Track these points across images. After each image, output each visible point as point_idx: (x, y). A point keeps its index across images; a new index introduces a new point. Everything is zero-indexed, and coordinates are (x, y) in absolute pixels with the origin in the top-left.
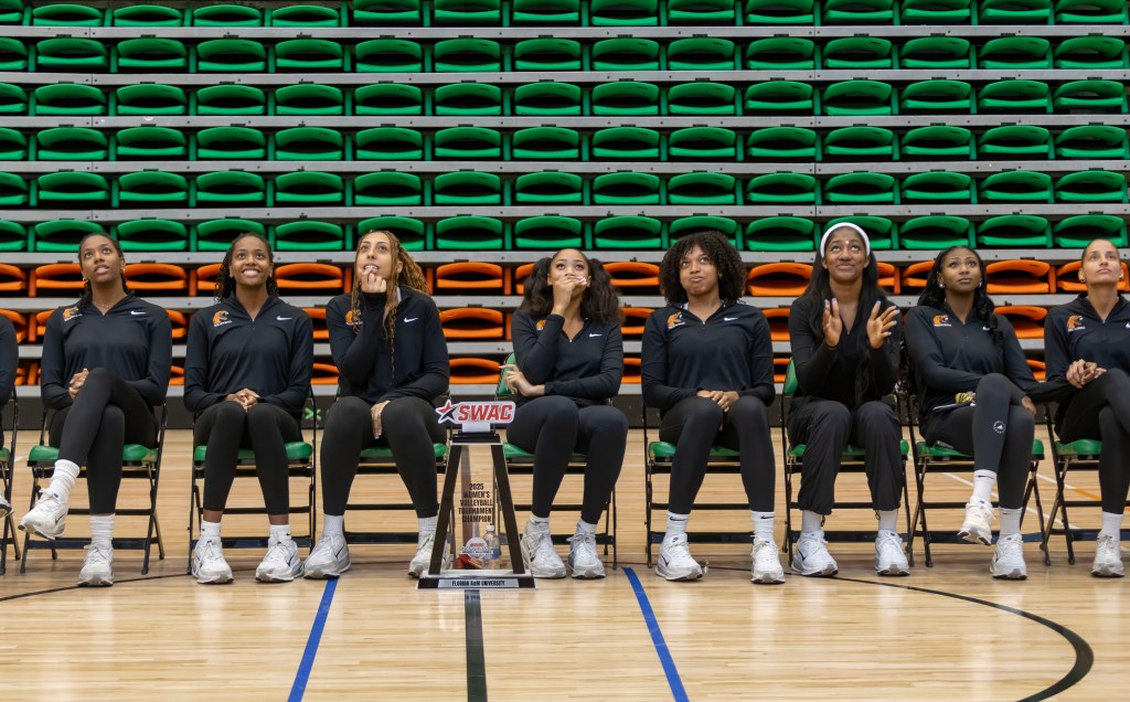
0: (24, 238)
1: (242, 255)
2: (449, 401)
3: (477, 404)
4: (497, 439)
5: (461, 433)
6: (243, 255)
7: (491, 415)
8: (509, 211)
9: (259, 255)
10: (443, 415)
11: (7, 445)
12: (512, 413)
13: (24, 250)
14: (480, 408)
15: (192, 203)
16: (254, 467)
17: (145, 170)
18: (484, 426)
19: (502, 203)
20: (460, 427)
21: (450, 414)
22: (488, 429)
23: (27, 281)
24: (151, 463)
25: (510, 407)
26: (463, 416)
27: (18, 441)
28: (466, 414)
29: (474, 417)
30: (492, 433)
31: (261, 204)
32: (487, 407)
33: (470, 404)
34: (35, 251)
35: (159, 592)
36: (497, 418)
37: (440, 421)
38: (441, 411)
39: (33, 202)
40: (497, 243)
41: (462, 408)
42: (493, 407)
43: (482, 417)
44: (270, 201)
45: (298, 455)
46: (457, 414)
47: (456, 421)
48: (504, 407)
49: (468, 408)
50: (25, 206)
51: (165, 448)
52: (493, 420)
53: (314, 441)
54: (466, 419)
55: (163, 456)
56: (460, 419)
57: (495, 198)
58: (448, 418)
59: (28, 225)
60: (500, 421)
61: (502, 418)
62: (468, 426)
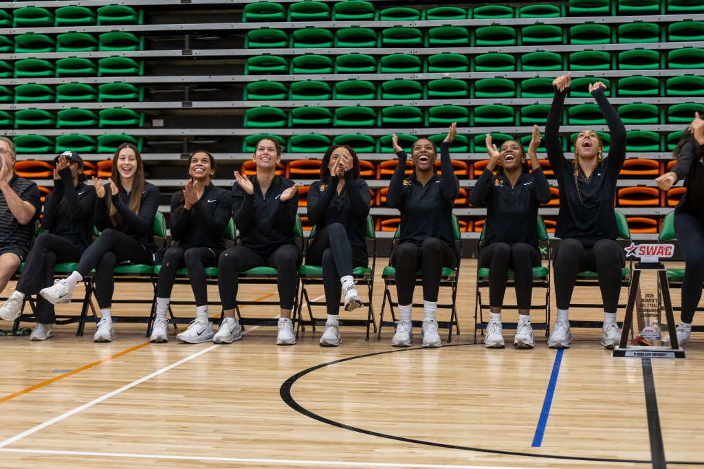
0: (374, 145)
2: (633, 244)
3: (650, 246)
4: (663, 267)
5: (640, 263)
7: (659, 252)
8: (664, 127)
9: (514, 148)
10: (629, 252)
11: (370, 266)
12: (672, 251)
13: (374, 152)
14: (652, 248)
15: (472, 124)
16: (513, 281)
17: (444, 105)
18: (654, 259)
19: (659, 123)
20: (639, 259)
21: (633, 251)
22: (657, 261)
23: (375, 170)
24: (453, 277)
25: (671, 248)
26: (642, 253)
27: (376, 263)
28: (644, 252)
29: (648, 254)
30: (659, 263)
31: (512, 124)
32: (656, 248)
33: (646, 245)
34: (381, 152)
35: (456, 354)
36: (662, 254)
37: (627, 256)
38: (629, 249)
39: (379, 124)
40: (656, 147)
41: (641, 247)
42: (660, 247)
43: (653, 254)
44: (518, 122)
45: (540, 274)
46: (637, 251)
47: (637, 256)
48: (667, 248)
49: (644, 247)
50: (375, 126)
51: (461, 269)
52: (660, 255)
53: (549, 266)
54: (643, 254)
55: (460, 274)
56: (640, 254)
57: (655, 120)
58: (632, 254)
59: (376, 138)
60: (664, 256)
61: (666, 254)
62: (644, 259)
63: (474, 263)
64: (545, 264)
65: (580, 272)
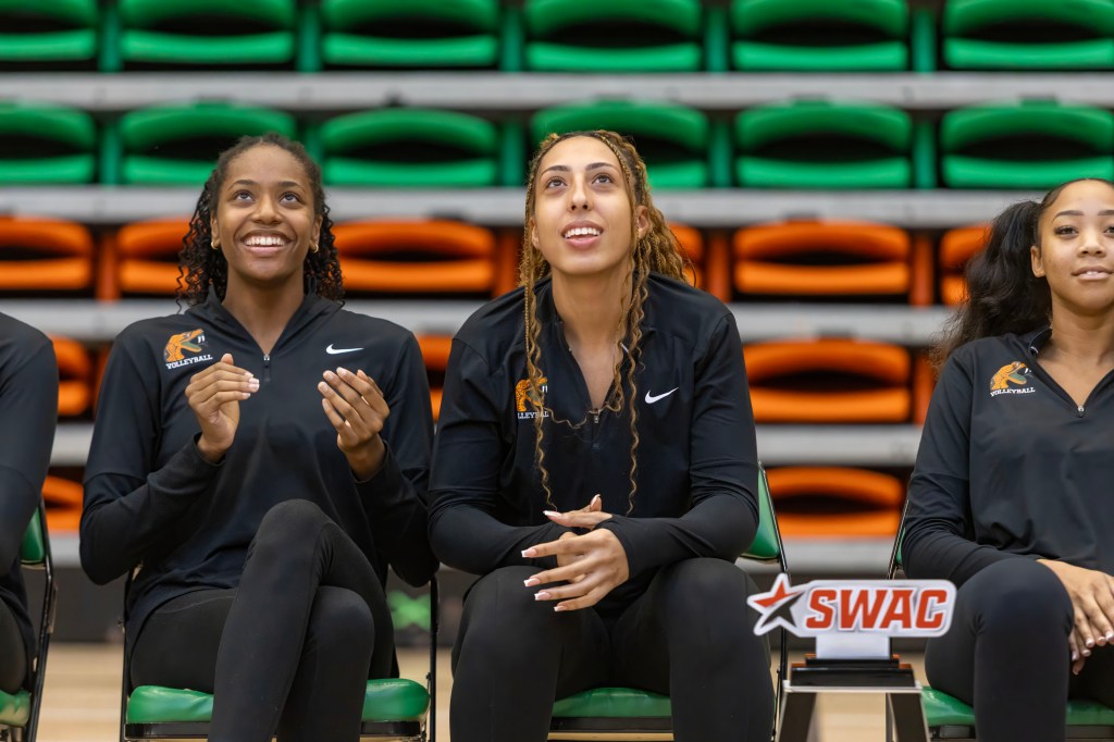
1: (245, 193)
2: (782, 578)
3: (856, 587)
4: (907, 677)
5: (812, 662)
6: (248, 193)
7: (891, 616)
8: (929, 89)
9: (288, 195)
10: (766, 612)
12: (947, 609)
14: (863, 596)
15: (110, 59)
18: (872, 643)
19: (909, 67)
20: (810, 644)
21: (785, 612)
22: (883, 651)
24: (13, 727)
25: (942, 596)
26: (819, 616)
28: (828, 612)
29: (847, 621)
30: (892, 662)
31: (287, 66)
32: (881, 595)
33: (838, 586)
36: (907, 624)
37: (760, 630)
38: (764, 603)
40: (895, 172)
41: (817, 595)
42: (897, 594)
43: (869, 621)
44: (309, 57)
45: (395, 711)
46: (802, 612)
47: (801, 630)
48: (927, 594)
49: (831, 595)
51: (48, 695)
52: (897, 629)
53: (432, 677)
54: (826, 624)
55: (45, 714)
56: (812, 623)
57: (892, 54)
58: (780, 621)
60: (915, 632)
61: (921, 623)
62: (832, 644)
63: (110, 665)
64: (413, 670)
65: (559, 697)
